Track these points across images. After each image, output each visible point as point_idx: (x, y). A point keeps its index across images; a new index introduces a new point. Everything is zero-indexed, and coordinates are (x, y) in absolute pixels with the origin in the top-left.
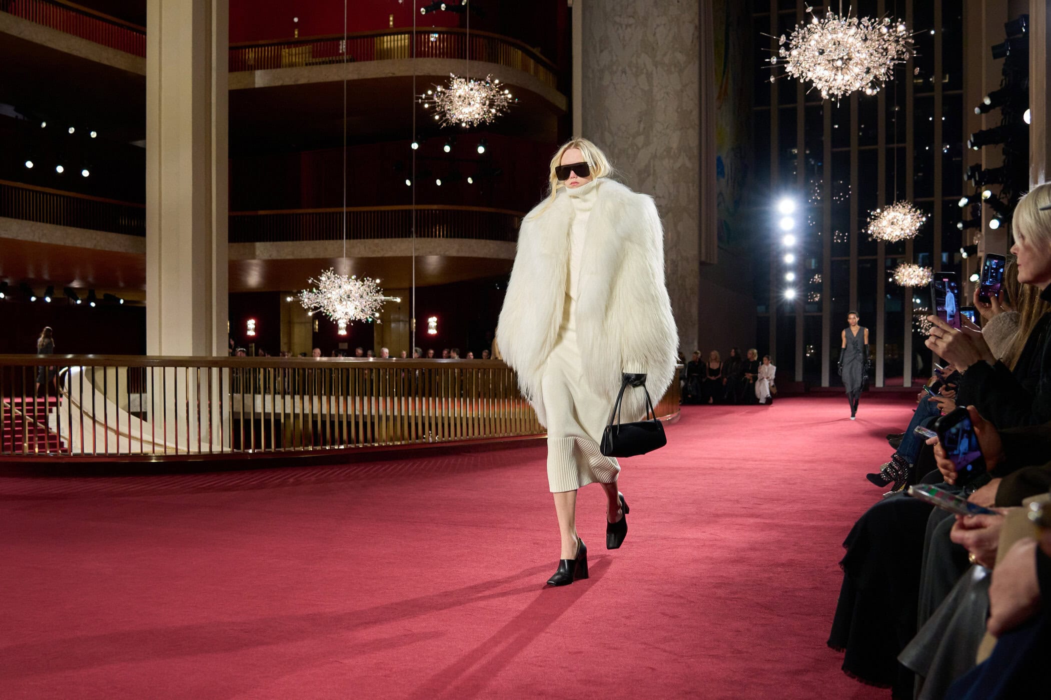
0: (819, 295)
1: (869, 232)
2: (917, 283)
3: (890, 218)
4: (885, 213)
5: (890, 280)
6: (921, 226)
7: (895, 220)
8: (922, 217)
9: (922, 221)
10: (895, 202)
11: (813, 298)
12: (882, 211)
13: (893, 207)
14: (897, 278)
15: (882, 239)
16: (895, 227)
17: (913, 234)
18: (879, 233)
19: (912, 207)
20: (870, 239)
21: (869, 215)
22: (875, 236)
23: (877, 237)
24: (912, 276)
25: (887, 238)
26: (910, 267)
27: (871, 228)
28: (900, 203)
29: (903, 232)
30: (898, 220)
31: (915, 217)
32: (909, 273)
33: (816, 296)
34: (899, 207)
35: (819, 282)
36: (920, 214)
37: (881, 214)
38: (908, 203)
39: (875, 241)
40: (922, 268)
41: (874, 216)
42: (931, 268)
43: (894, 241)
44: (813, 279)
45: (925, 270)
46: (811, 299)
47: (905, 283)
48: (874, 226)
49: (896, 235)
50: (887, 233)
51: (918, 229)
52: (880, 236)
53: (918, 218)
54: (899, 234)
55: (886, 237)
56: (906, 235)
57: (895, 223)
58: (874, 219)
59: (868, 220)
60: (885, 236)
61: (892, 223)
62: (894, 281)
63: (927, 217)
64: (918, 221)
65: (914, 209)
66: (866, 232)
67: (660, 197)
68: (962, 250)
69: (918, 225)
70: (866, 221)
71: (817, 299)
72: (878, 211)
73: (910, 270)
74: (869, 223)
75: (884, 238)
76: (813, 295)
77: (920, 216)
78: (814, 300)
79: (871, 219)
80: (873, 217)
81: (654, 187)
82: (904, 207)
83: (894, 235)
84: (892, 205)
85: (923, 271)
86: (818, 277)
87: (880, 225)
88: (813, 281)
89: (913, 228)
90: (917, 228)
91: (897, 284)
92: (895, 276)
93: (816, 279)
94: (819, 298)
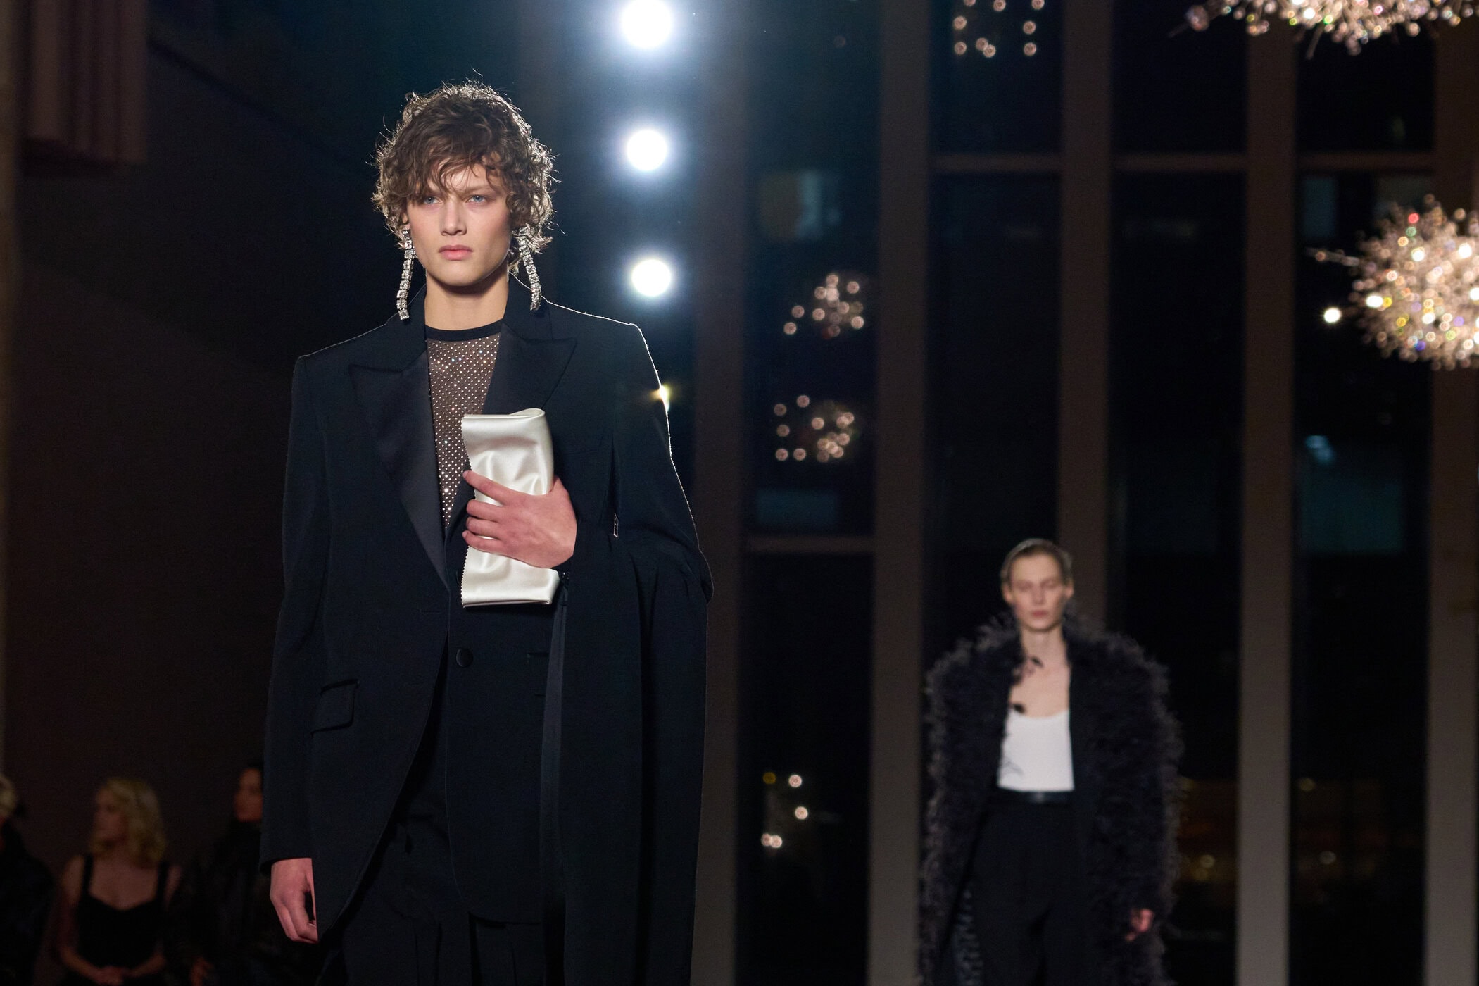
0: (846, 419)
5: (1332, 315)
11: (810, 440)
14: (1374, 301)
25: (1310, 16)
26: (1463, 231)
32: (1458, 275)
33: (832, 428)
35: (847, 328)
44: (811, 303)
46: (790, 444)
47: (1432, 338)
62: (1359, 320)
71: (833, 447)
73: (1465, 251)
76: (807, 414)
78: (812, 450)
86: (844, 296)
88: (806, 324)
91: (1374, 347)
92: (1365, 293)
93: (830, 309)
94: (846, 438)
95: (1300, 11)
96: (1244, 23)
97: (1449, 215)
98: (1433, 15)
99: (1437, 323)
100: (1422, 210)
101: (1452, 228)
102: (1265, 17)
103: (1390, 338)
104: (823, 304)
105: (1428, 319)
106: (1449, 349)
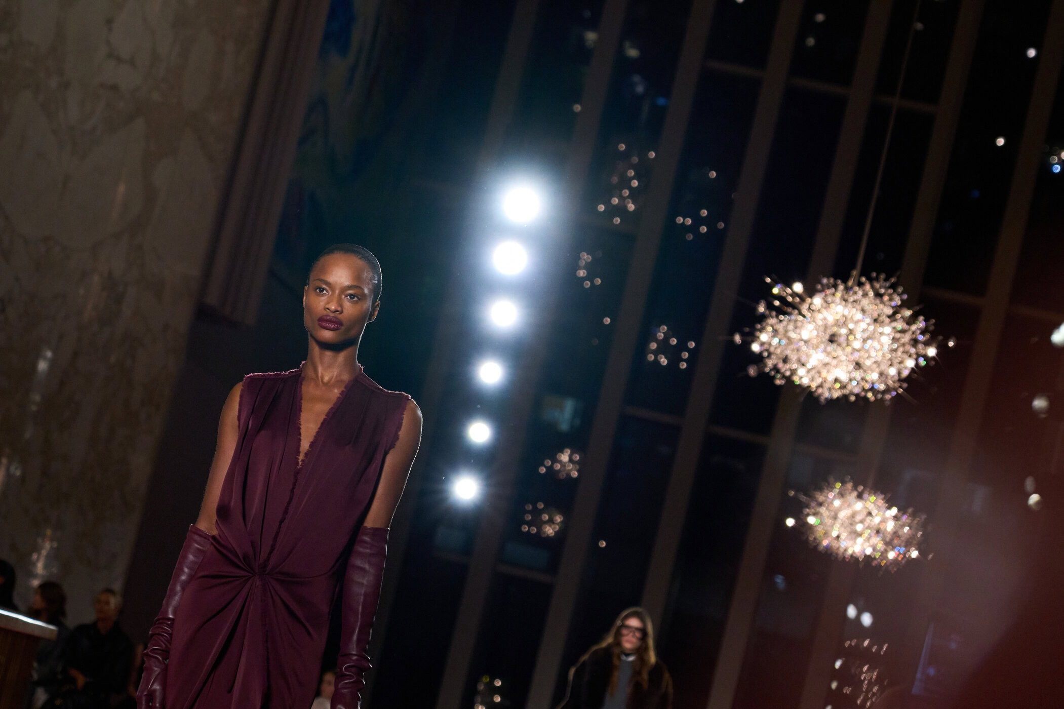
0: (558, 519)
1: (755, 347)
2: (869, 551)
3: (831, 319)
4: (817, 300)
5: (790, 522)
6: (917, 369)
7: (844, 331)
8: (927, 344)
9: (926, 357)
10: (855, 273)
11: (540, 524)
12: (810, 291)
13: (847, 289)
14: (811, 520)
15: (789, 380)
16: (839, 352)
17: (888, 390)
18: (785, 360)
19: (905, 304)
20: (752, 371)
21: (769, 298)
22: (770, 363)
23: (776, 369)
24: (859, 527)
25: (805, 381)
26: (860, 496)
27: (764, 337)
28: (871, 280)
29: (858, 375)
30: (851, 332)
31: (907, 338)
32: (853, 516)
33: (551, 521)
34: (865, 297)
35: (568, 475)
36: (923, 332)
37: (803, 300)
38: (893, 287)
39: (766, 379)
40: (894, 511)
41: (782, 299)
42: (924, 517)
43: (827, 395)
44: (555, 460)
45: (905, 519)
46: (530, 524)
47: (835, 544)
48: (775, 332)
49: (836, 380)
50: (809, 366)
51: (908, 379)
52: (785, 369)
53: (915, 342)
54: (844, 378)
55: (803, 378)
56: (867, 386)
57: (842, 340)
58: (780, 311)
59: (761, 309)
60: (801, 372)
61: (832, 339)
62: (802, 525)
63: (942, 349)
64: (913, 350)
65: (908, 313)
66: (746, 344)
67: (119, 60)
68: (1029, 483)
69: (910, 363)
70: (755, 309)
71: (549, 531)
72: (798, 287)
73: (859, 506)
74: (762, 318)
75: (796, 380)
76: (541, 512)
77: (921, 338)
78: (540, 529)
79: (770, 307)
80: (777, 303)
81: (109, 22)
82: (878, 295)
83: (831, 378)
84: (845, 281)
85: (896, 518)
86: (571, 460)
87: (792, 335)
88: (550, 469)
89: (893, 371)
90: (905, 373)
91: (807, 541)
92: (808, 515)
93: (563, 465)
94: (557, 528)
95: (801, 378)
96: (774, 378)
97: (855, 487)
98: (863, 394)
99: (838, 537)
100: (844, 483)
101: (855, 494)
102: (784, 377)
103: (815, 539)
104: (560, 462)
105: (834, 534)
106: (842, 550)
